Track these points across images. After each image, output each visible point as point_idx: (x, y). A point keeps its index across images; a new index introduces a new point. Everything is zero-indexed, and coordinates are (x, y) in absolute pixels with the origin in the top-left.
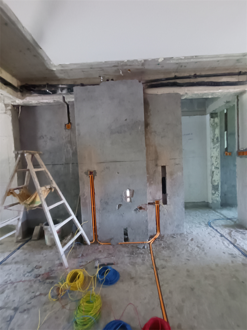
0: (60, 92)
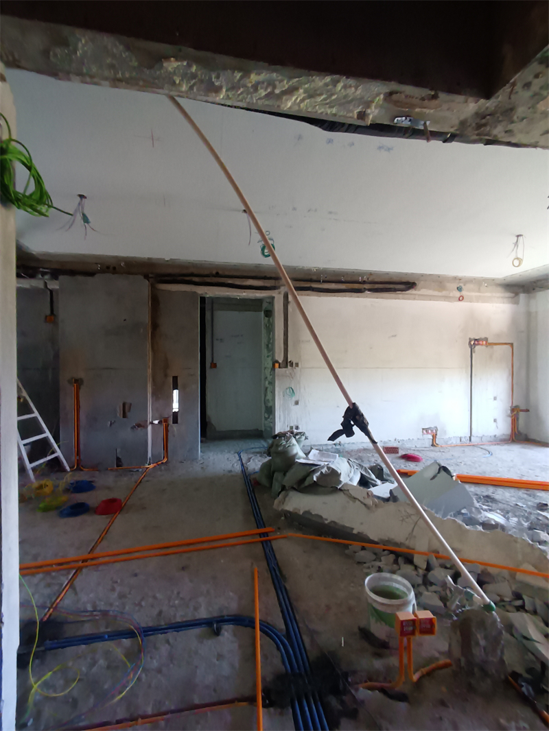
0: (40, 276)
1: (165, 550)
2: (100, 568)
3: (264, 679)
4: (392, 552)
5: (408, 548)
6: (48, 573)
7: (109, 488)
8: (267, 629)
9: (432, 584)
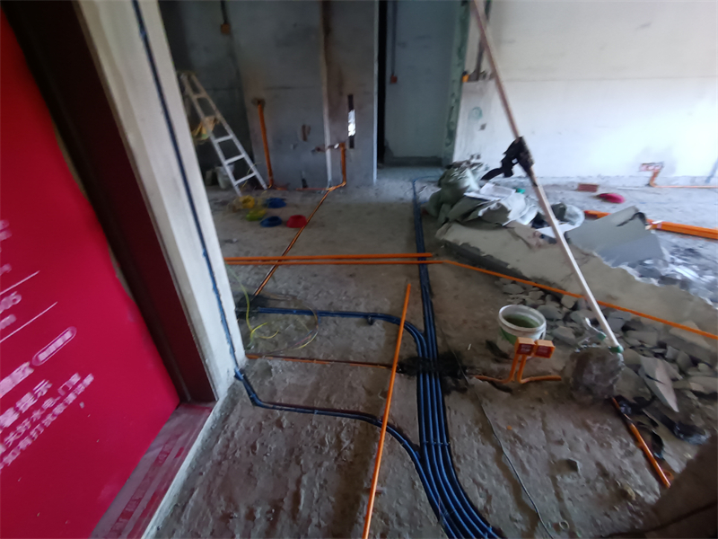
1: (339, 260)
2: (291, 267)
3: (400, 357)
4: (541, 289)
5: (560, 288)
6: (256, 265)
7: (296, 206)
8: (409, 328)
9: (572, 321)
